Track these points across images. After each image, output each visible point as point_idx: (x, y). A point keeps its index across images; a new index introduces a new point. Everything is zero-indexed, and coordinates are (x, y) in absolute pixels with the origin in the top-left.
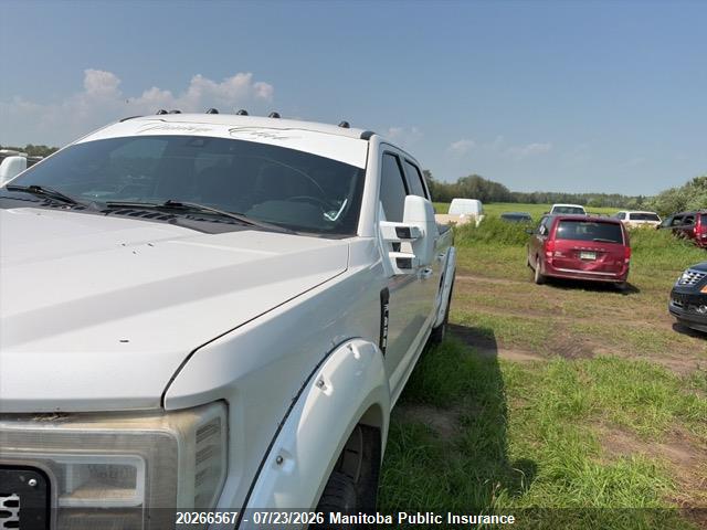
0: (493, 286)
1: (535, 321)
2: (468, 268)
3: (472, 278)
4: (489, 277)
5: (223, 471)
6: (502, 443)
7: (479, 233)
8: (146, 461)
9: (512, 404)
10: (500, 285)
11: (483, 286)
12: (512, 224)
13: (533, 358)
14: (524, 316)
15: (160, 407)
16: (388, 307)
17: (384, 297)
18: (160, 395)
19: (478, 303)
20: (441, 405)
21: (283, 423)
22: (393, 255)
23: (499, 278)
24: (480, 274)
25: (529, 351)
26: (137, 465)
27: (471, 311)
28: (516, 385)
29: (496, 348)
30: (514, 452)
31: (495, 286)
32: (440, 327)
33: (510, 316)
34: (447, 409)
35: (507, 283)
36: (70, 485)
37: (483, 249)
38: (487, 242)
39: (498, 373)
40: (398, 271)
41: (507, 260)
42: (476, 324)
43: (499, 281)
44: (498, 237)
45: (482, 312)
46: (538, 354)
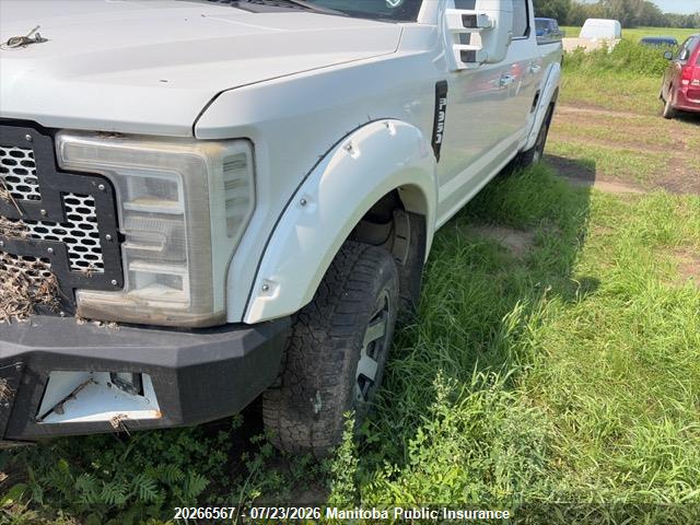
0: (612, 119)
1: (648, 155)
2: (587, 100)
3: (589, 111)
4: (610, 110)
5: (252, 202)
6: (571, 262)
7: (608, 61)
8: (183, 176)
9: (592, 230)
10: (619, 118)
11: (599, 120)
12: (652, 50)
13: (634, 190)
14: (637, 150)
15: (192, 135)
16: (444, 101)
17: (441, 90)
18: (191, 125)
19: (588, 137)
20: (518, 226)
21: (309, 174)
22: (458, 48)
23: (621, 111)
24: (600, 107)
25: (631, 184)
26: (177, 180)
27: (576, 144)
28: (604, 214)
29: (593, 180)
30: (581, 270)
31: (614, 118)
32: (531, 151)
33: (621, 149)
34: (523, 230)
35: (629, 116)
36: (131, 194)
37: (611, 79)
38: (619, 71)
39: (586, 203)
40: (461, 65)
41: (636, 92)
42: (579, 157)
43: (619, 115)
44: (632, 65)
45: (589, 145)
46: (641, 188)
